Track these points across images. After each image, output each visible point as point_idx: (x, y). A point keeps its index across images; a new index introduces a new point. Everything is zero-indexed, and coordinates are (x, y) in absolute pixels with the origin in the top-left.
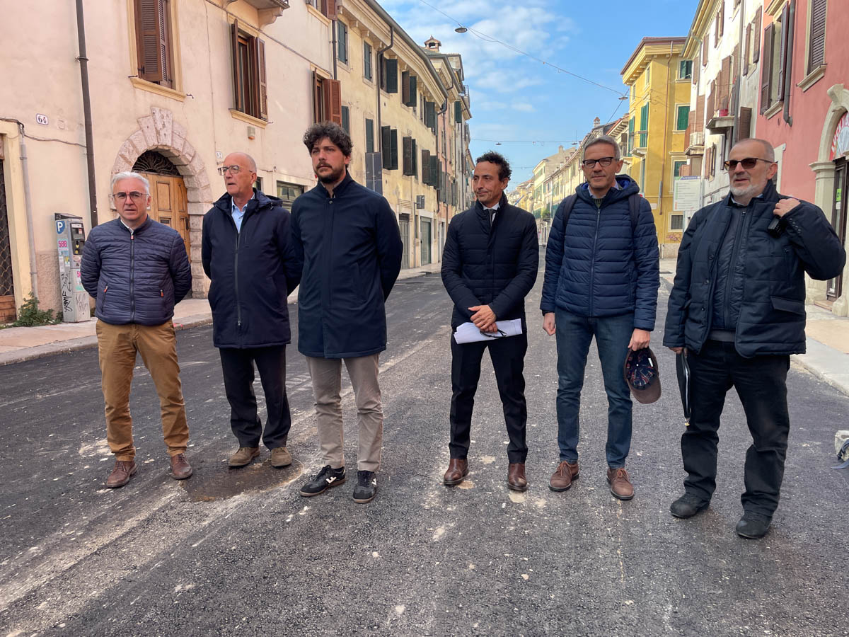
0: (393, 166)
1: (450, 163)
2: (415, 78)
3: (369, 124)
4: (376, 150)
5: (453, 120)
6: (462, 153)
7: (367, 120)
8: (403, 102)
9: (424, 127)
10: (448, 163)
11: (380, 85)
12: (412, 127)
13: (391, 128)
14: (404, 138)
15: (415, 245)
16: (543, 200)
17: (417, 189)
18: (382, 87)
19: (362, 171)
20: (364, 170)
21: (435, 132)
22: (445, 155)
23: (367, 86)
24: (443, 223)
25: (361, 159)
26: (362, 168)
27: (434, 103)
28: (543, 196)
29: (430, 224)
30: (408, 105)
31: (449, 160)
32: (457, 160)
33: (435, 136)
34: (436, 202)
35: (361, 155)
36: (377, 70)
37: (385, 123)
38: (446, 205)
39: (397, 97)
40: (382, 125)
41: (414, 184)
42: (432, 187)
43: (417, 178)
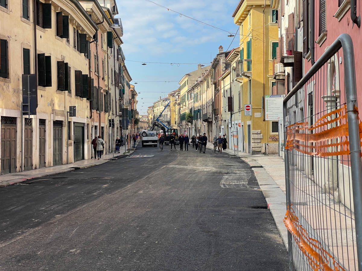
0: (48, 83)
1: (103, 79)
2: (67, 17)
3: (26, 52)
4: (32, 72)
5: (105, 46)
6: (115, 71)
7: (24, 49)
8: (58, 35)
9: (77, 53)
10: (101, 79)
11: (37, 22)
12: (65, 54)
13: (46, 55)
14: (58, 62)
15: (68, 145)
16: (187, 106)
17: (70, 102)
18: (38, 24)
19: (19, 89)
20: (21, 87)
21: (88, 56)
22: (98, 73)
23: (24, 24)
24: (96, 127)
25: (19, 80)
26: (18, 86)
27: (86, 35)
28: (187, 103)
29: (83, 128)
30: (62, 37)
31: (102, 77)
32: (110, 76)
33: (88, 60)
34: (89, 111)
35: (19, 76)
36: (34, 12)
37: (40, 50)
38: (98, 112)
39: (52, 31)
40: (38, 52)
41: (67, 97)
42: (85, 99)
43: (70, 92)
